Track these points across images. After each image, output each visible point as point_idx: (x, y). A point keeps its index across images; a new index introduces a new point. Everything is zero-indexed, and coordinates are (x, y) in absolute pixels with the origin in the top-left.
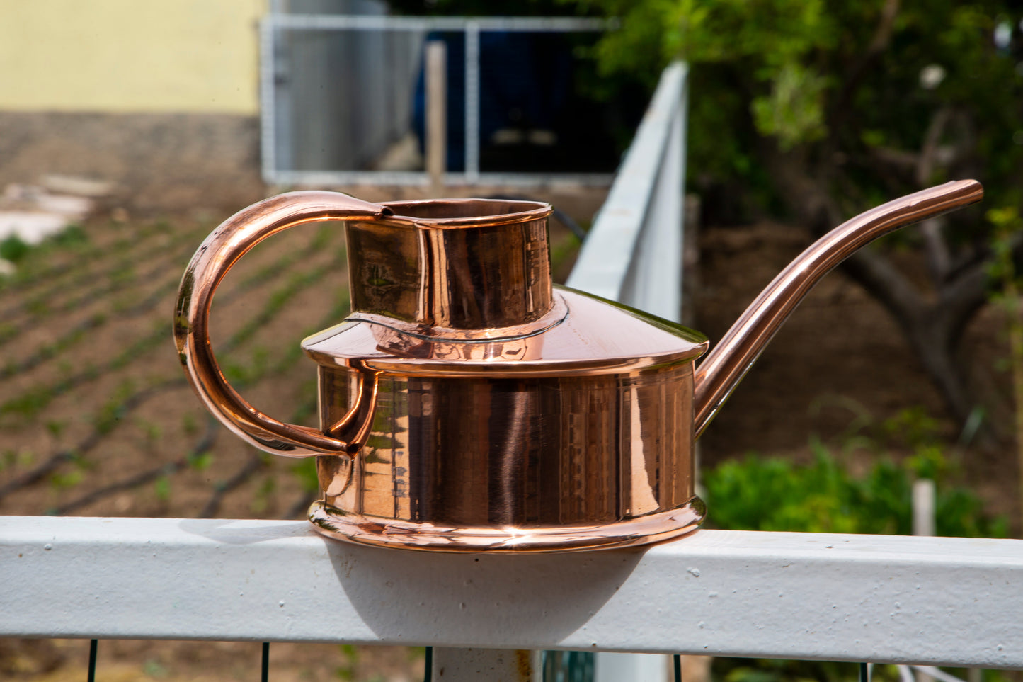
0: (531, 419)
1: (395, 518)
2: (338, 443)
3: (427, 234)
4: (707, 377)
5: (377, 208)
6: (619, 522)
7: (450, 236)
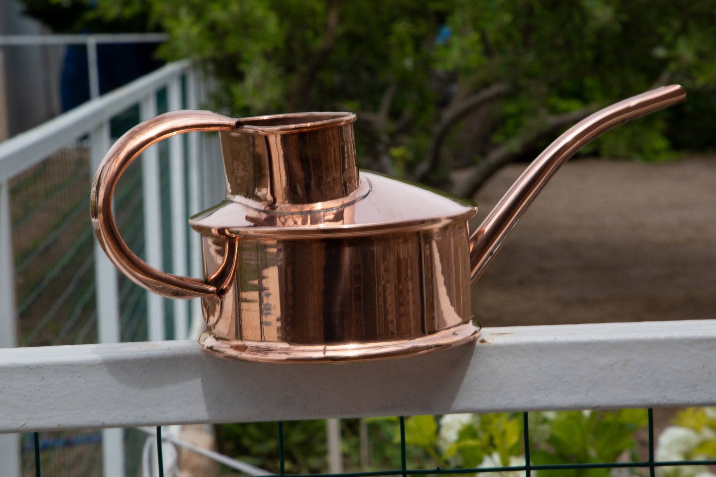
0: (355, 267)
1: (262, 341)
2: (211, 289)
3: (266, 138)
4: (485, 232)
5: (232, 121)
6: (426, 335)
7: (285, 138)
